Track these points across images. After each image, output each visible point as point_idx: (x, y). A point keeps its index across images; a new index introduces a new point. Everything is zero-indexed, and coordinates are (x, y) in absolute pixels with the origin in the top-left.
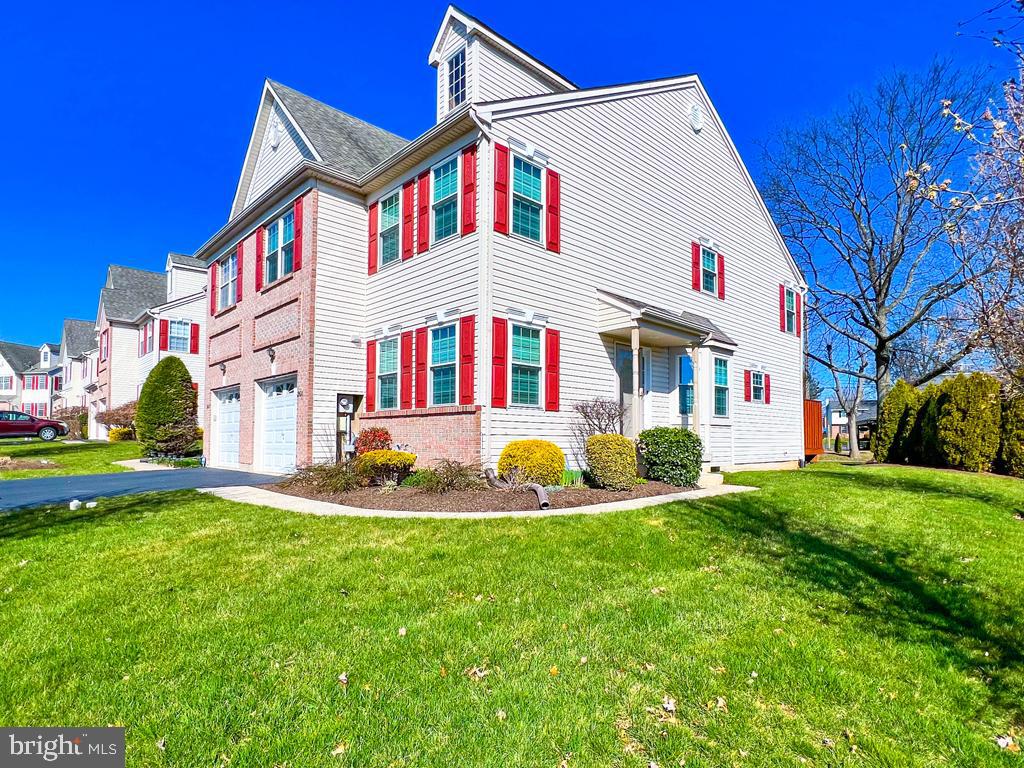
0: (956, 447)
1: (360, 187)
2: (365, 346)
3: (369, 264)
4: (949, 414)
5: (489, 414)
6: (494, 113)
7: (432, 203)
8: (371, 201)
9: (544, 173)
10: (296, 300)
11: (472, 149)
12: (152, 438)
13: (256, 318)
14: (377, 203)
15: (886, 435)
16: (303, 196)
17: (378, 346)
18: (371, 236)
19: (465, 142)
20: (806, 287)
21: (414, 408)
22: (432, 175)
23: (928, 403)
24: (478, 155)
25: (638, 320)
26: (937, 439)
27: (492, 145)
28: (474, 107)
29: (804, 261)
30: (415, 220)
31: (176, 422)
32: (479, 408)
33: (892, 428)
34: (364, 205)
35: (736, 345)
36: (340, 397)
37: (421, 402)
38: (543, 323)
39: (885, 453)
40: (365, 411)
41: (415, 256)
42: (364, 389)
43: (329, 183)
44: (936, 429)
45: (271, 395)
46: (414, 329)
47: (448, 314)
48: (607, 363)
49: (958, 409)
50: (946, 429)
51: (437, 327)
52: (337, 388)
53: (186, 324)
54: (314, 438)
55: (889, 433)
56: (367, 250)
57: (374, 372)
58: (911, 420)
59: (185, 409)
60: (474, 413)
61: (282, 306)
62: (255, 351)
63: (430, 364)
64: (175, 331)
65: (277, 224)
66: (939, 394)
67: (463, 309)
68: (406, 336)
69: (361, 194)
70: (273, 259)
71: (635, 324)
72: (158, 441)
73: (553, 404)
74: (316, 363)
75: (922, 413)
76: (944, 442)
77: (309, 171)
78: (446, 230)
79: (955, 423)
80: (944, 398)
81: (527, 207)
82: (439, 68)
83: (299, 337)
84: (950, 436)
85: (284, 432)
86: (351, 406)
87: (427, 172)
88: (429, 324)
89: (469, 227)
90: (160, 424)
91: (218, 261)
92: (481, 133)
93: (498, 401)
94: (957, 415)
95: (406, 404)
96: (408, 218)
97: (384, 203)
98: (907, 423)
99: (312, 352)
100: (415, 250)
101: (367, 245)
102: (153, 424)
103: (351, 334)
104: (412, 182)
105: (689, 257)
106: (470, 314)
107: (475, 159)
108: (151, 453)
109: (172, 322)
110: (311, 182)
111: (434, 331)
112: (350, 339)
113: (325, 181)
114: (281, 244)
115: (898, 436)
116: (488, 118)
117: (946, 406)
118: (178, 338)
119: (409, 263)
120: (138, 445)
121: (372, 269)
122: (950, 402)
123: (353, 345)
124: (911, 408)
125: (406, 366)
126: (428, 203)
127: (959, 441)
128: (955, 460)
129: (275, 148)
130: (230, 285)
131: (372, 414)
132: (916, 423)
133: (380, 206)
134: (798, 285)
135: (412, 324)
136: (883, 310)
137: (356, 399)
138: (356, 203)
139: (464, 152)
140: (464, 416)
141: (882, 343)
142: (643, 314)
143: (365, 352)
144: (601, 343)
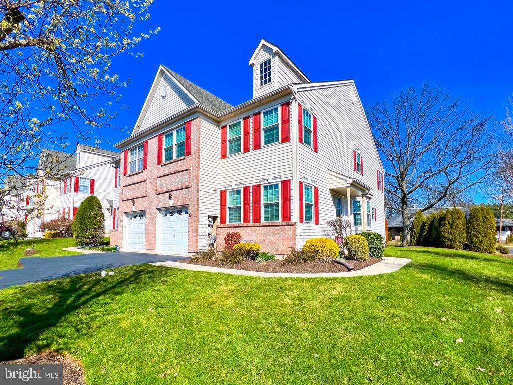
0: (449, 239)
1: (218, 118)
2: (219, 193)
3: (222, 154)
4: (445, 225)
5: (298, 226)
6: (298, 89)
7: (262, 127)
8: (223, 125)
9: (312, 117)
10: (188, 170)
11: (288, 104)
12: (83, 237)
13: (158, 178)
14: (226, 126)
15: (415, 234)
16: (192, 120)
17: (228, 193)
18: (222, 141)
19: (283, 100)
20: (384, 171)
21: (252, 222)
22: (262, 115)
23: (433, 221)
24: (290, 107)
25: (350, 184)
26: (439, 236)
27: (297, 103)
28: (293, 85)
29: (384, 163)
30: (252, 135)
31: (96, 228)
32: (295, 223)
33: (418, 231)
34: (219, 127)
35: (373, 195)
36: (210, 216)
37: (257, 219)
38: (313, 184)
39: (415, 242)
40: (219, 224)
41: (251, 151)
42: (220, 213)
43: (205, 115)
44: (439, 232)
45: (166, 215)
46: (251, 185)
47: (273, 179)
48: (331, 203)
49: (449, 223)
50: (444, 232)
51: (267, 185)
52: (208, 212)
53: (88, 179)
54: (199, 237)
55: (416, 233)
56: (220, 147)
57: (225, 205)
58: (426, 228)
59: (100, 222)
60: (293, 225)
61: (177, 173)
62: (156, 194)
63: (262, 202)
64: (82, 183)
65: (172, 133)
66: (439, 217)
67: (282, 177)
68: (247, 189)
69: (217, 121)
70: (169, 150)
71: (349, 185)
72: (86, 238)
73: (317, 222)
74: (200, 200)
75: (431, 225)
76: (444, 237)
77: (199, 109)
78: (270, 140)
79: (448, 229)
80: (442, 219)
81: (307, 132)
82: (255, 67)
83: (190, 188)
84: (446, 235)
85: (176, 234)
86: (213, 221)
87: (259, 113)
88: (261, 183)
89: (286, 139)
90: (87, 229)
91: (128, 150)
92: (293, 96)
93: (301, 221)
94: (449, 226)
95: (247, 220)
96: (247, 134)
97: (231, 127)
98: (424, 229)
99: (198, 195)
100: (252, 149)
101: (220, 145)
102: (84, 229)
103: (214, 187)
104: (249, 117)
105: (352, 156)
106: (288, 179)
107: (289, 109)
108: (82, 244)
109: (81, 178)
110: (198, 115)
111: (264, 187)
112: (214, 189)
113: (203, 114)
114: (175, 143)
115: (421, 234)
116: (296, 91)
117: (444, 222)
118: (84, 186)
119: (247, 154)
120: (74, 240)
121: (224, 156)
122: (445, 220)
123: (214, 192)
124: (425, 223)
125: (247, 203)
126: (260, 127)
127: (450, 237)
128: (448, 244)
129: (163, 97)
130: (137, 162)
131: (225, 225)
132: (429, 229)
133: (228, 127)
134: (382, 171)
135: (251, 183)
136: (404, 182)
137: (215, 218)
138: (214, 124)
139: (282, 105)
140: (286, 227)
141: (405, 195)
142: (353, 181)
143: (220, 195)
144: (330, 193)
